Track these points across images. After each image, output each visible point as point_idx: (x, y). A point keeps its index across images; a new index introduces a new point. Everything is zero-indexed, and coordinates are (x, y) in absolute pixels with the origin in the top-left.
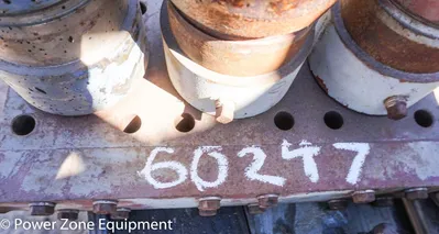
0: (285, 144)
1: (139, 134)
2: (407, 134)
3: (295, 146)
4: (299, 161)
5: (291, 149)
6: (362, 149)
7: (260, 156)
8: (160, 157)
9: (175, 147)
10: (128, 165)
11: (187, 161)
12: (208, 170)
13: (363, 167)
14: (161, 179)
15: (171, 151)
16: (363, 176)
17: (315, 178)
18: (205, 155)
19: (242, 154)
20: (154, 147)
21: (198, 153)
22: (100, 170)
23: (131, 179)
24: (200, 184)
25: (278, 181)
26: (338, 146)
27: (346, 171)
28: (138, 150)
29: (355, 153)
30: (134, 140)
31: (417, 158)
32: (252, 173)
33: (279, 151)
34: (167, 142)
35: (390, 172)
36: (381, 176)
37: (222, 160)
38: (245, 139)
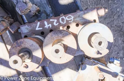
0: (51, 27)
1: (75, 24)
2: (29, 33)
4: (48, 24)
5: (50, 26)
6: (37, 29)
7: (55, 24)
8: (71, 20)
9: (69, 23)
10: (76, 18)
11: (67, 20)
12: (63, 20)
13: (37, 25)
14: (70, 17)
15: (70, 22)
17: (45, 22)
18: (64, 22)
19: (58, 24)
20: (73, 22)
22: (80, 16)
23: (75, 16)
24: (64, 17)
25: (51, 20)
26: (42, 28)
27: (40, 24)
28: (75, 21)
30: (76, 23)
31: (27, 29)
32: (56, 20)
33: (52, 25)
34: (70, 23)
35: (32, 26)
36: (34, 24)
37: (61, 22)
38: (58, 26)
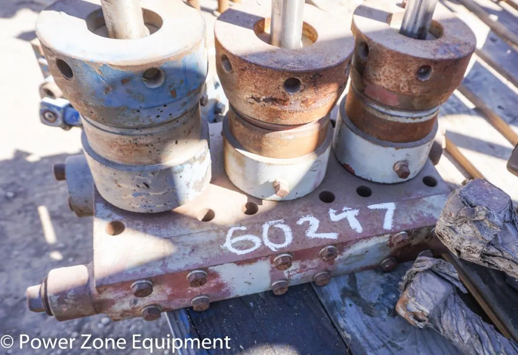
0: (332, 212)
1: (217, 220)
2: (420, 192)
3: (339, 212)
4: (345, 220)
5: (337, 214)
6: (390, 207)
7: (315, 222)
8: (235, 234)
9: (246, 225)
10: (212, 242)
11: (259, 233)
12: (277, 236)
13: (394, 218)
14: (241, 248)
15: (243, 228)
16: (395, 223)
17: (359, 229)
18: (271, 228)
19: (300, 222)
20: (230, 228)
21: (266, 227)
22: (189, 249)
23: (216, 252)
24: (273, 247)
25: (333, 236)
26: (372, 207)
27: (382, 222)
28: (217, 231)
29: (386, 210)
30: (213, 225)
31: (431, 207)
32: (311, 234)
33: (328, 216)
34: (240, 223)
35: (414, 218)
36: (408, 222)
37: (286, 229)
38: (300, 212)
